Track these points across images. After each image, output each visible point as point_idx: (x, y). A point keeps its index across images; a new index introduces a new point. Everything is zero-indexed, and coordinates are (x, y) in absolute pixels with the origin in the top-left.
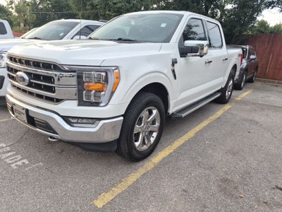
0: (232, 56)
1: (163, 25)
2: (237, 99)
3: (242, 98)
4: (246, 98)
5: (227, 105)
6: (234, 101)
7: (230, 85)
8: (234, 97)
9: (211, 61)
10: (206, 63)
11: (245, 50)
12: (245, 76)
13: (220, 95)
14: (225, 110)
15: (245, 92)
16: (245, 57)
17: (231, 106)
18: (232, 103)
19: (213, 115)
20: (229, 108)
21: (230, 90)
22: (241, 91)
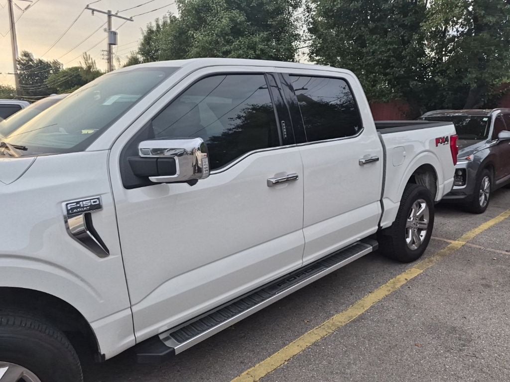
0: (402, 148)
1: (112, 100)
2: (455, 243)
3: (468, 242)
4: (481, 239)
5: (415, 266)
6: (442, 250)
7: (418, 214)
8: (447, 238)
9: (297, 177)
10: (271, 185)
11: (485, 119)
12: (490, 181)
13: (373, 248)
14: (397, 287)
15: (489, 220)
16: (487, 137)
17: (422, 271)
18: (431, 261)
19: (351, 306)
20: (412, 279)
21: (426, 226)
22: (481, 215)
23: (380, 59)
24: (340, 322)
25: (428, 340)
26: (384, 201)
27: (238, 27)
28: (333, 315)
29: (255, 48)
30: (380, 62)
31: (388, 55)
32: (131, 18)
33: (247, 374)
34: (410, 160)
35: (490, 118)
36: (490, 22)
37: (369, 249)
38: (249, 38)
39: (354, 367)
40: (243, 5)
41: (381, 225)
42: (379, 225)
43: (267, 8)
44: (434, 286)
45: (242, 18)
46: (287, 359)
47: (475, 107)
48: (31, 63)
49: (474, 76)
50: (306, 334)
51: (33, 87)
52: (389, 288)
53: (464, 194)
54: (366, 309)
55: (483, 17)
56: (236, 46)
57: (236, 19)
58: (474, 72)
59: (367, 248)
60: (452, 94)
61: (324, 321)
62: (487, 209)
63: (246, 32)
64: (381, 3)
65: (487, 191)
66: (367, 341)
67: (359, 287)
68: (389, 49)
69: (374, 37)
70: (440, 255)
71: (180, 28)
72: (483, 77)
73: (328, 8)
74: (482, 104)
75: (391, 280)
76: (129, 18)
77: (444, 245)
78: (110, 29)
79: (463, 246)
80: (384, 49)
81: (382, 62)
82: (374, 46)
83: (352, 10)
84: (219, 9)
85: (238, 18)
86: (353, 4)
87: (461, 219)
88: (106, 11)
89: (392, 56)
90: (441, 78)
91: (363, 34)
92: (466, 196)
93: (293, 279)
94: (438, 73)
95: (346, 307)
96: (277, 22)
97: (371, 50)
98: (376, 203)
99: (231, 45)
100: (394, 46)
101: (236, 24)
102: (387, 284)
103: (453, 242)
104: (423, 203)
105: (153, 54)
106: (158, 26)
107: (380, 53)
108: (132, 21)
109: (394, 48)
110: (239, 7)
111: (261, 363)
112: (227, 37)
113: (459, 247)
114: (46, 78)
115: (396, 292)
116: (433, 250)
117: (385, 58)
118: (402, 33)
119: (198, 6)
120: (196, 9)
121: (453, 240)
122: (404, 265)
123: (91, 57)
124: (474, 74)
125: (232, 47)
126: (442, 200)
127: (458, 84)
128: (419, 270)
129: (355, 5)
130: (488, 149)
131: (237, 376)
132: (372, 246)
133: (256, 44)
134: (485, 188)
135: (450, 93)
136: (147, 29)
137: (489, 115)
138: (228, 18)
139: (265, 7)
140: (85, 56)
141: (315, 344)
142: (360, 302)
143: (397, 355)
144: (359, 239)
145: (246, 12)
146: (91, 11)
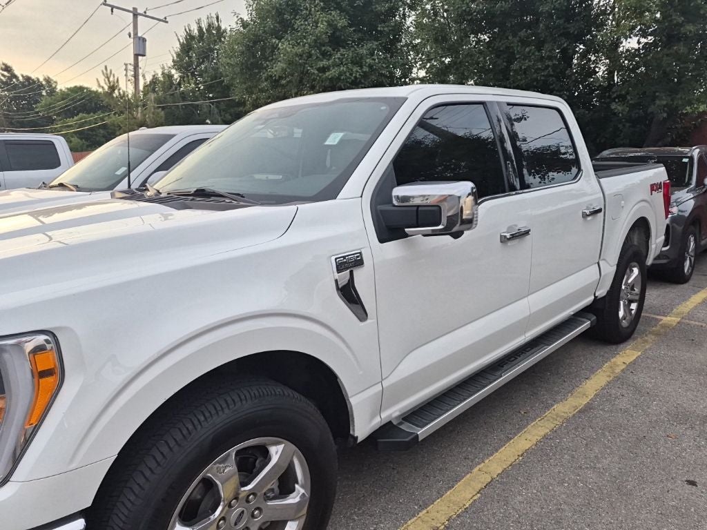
0: (621, 196)
1: (334, 139)
2: (666, 320)
3: (683, 318)
4: (699, 314)
5: (628, 347)
6: (654, 328)
7: (629, 281)
8: (655, 314)
9: (529, 230)
10: (504, 240)
11: (685, 160)
12: (695, 240)
13: (591, 323)
14: (617, 371)
15: (699, 291)
16: (689, 184)
17: (640, 353)
18: (646, 341)
19: (570, 395)
20: (631, 362)
21: (637, 298)
22: (686, 286)
23: (536, 80)
24: (564, 412)
25: (681, 431)
26: (601, 263)
27: (338, 33)
28: (552, 405)
29: (362, 63)
30: (535, 83)
31: (546, 73)
32: (165, 18)
33: (479, 470)
34: (628, 212)
35: (691, 158)
36: (690, 32)
37: (586, 325)
38: (352, 49)
39: (605, 461)
40: (344, 4)
41: (597, 295)
42: (595, 294)
43: (376, 8)
44: (661, 370)
45: (342, 22)
46: (520, 454)
47: (660, 143)
48: (14, 80)
49: (665, 102)
50: (529, 427)
51: (19, 115)
52: (608, 374)
53: (668, 258)
54: (590, 398)
55: (681, 25)
56: (337, 60)
57: (335, 22)
58: (664, 97)
59: (586, 322)
60: (630, 127)
61: (545, 412)
62: (692, 277)
63: (350, 40)
64: (538, 4)
65: (692, 254)
66: (607, 433)
67: (570, 373)
68: (547, 67)
69: (527, 49)
70: (653, 334)
71: (254, 35)
72: (675, 104)
73: (465, 11)
74: (669, 139)
75: (606, 364)
76: (162, 18)
77: (653, 323)
78: (136, 34)
79: (678, 323)
80: (540, 67)
81: (537, 83)
82: (527, 61)
83: (498, 12)
84: (313, 9)
85: (339, 22)
86: (499, 4)
87: (663, 291)
88: (131, 9)
89: (551, 76)
90: (619, 105)
91: (512, 45)
92: (668, 260)
93: (513, 359)
94: (615, 98)
95: (564, 395)
96: (391, 28)
97: (523, 67)
98: (593, 266)
99: (329, 60)
100: (554, 62)
101: (335, 29)
102: (604, 369)
103: (664, 318)
104: (635, 267)
105: (194, 69)
106: (200, 29)
107: (535, 72)
108: (167, 22)
109: (554, 64)
110: (339, 7)
111: (491, 458)
112: (323, 48)
113: (675, 324)
114: (37, 102)
115: (617, 378)
116: (642, 328)
117: (542, 78)
118: (565, 45)
119: (280, 5)
120: (277, 8)
121: (663, 316)
122: (614, 347)
123: (113, 72)
124: (663, 100)
125: (330, 61)
126: (653, 265)
127: (637, 113)
128: (636, 352)
129: (502, 7)
130: (692, 200)
131: (468, 473)
132: (590, 320)
133: (361, 58)
134: (690, 250)
135: (628, 125)
136: (184, 34)
137: (689, 155)
138: (326, 21)
139: (374, 7)
140: (105, 71)
141: (545, 437)
142: (580, 390)
143: (650, 447)
144: (572, 313)
145: (347, 13)
146: (110, 8)
